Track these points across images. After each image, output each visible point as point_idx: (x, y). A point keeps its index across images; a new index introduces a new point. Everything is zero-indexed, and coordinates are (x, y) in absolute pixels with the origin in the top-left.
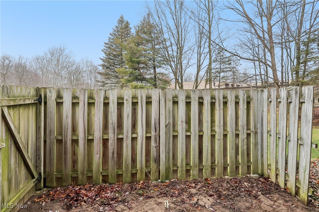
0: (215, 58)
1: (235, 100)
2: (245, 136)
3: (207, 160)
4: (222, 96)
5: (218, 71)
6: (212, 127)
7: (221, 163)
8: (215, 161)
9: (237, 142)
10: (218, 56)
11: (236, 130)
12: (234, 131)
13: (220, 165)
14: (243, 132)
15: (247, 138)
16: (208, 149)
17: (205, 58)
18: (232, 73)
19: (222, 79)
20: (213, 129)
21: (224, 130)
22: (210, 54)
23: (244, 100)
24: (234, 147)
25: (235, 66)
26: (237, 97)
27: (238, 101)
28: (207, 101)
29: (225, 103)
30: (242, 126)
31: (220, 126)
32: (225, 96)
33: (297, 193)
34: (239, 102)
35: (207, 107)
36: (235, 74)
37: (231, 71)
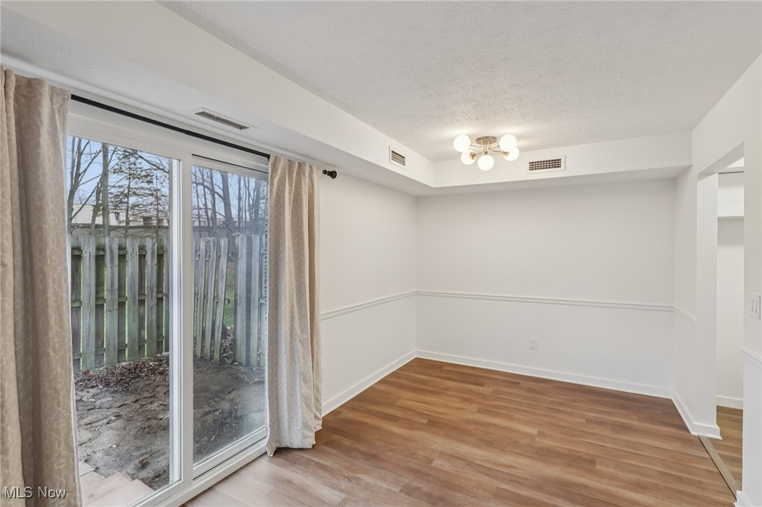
0: (117, 164)
1: (139, 252)
2: (155, 301)
3: (88, 344)
4: (117, 247)
5: (122, 193)
6: (97, 292)
7: (114, 345)
8: (103, 343)
9: (141, 311)
10: (124, 163)
11: (139, 295)
12: (137, 297)
13: (112, 348)
14: (152, 297)
15: (157, 304)
16: (89, 327)
17: (93, 160)
18: (154, 199)
19: (132, 208)
20: (100, 295)
21: (119, 296)
22: (105, 156)
23: (153, 252)
24: (137, 319)
25: (159, 187)
26: (142, 248)
27: (144, 253)
28: (88, 254)
29: (122, 257)
30: (150, 288)
31: (112, 291)
32: (123, 245)
33: (212, 358)
34: (145, 255)
35: (88, 263)
36: (160, 202)
37: (152, 195)
